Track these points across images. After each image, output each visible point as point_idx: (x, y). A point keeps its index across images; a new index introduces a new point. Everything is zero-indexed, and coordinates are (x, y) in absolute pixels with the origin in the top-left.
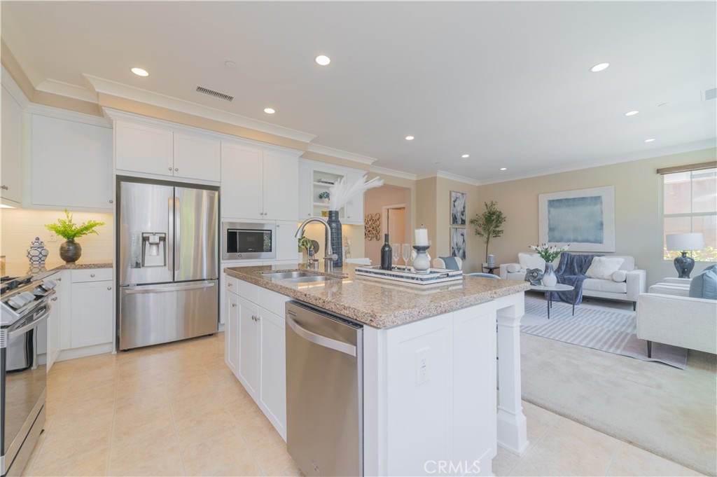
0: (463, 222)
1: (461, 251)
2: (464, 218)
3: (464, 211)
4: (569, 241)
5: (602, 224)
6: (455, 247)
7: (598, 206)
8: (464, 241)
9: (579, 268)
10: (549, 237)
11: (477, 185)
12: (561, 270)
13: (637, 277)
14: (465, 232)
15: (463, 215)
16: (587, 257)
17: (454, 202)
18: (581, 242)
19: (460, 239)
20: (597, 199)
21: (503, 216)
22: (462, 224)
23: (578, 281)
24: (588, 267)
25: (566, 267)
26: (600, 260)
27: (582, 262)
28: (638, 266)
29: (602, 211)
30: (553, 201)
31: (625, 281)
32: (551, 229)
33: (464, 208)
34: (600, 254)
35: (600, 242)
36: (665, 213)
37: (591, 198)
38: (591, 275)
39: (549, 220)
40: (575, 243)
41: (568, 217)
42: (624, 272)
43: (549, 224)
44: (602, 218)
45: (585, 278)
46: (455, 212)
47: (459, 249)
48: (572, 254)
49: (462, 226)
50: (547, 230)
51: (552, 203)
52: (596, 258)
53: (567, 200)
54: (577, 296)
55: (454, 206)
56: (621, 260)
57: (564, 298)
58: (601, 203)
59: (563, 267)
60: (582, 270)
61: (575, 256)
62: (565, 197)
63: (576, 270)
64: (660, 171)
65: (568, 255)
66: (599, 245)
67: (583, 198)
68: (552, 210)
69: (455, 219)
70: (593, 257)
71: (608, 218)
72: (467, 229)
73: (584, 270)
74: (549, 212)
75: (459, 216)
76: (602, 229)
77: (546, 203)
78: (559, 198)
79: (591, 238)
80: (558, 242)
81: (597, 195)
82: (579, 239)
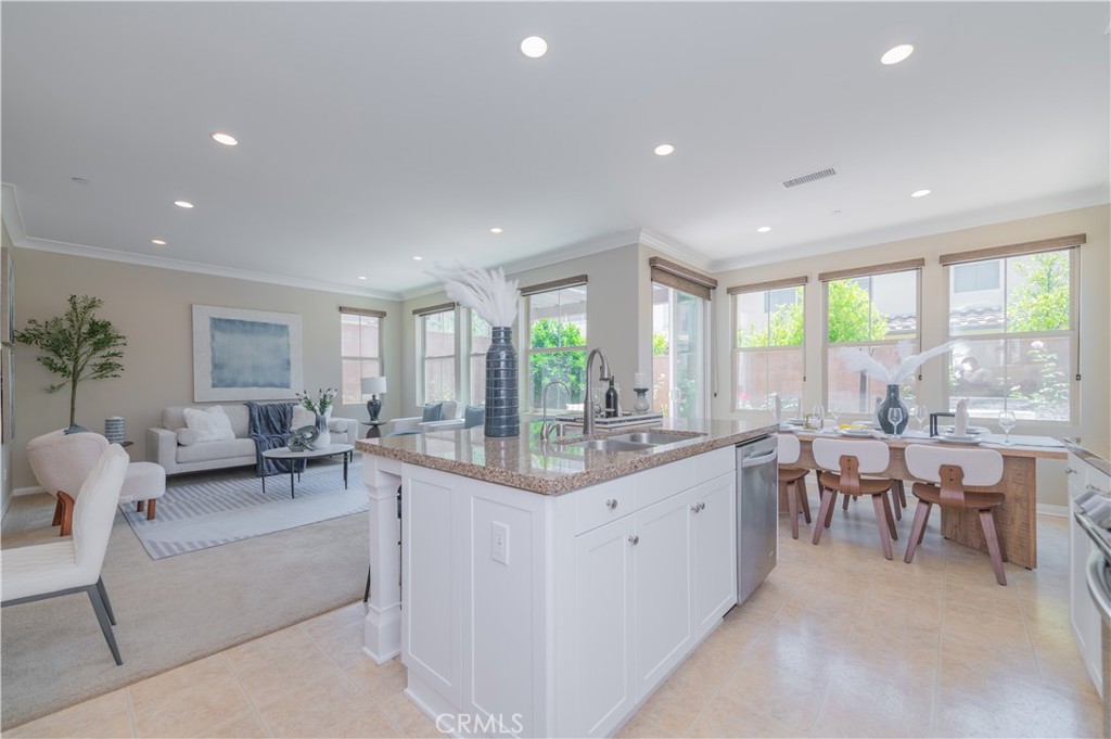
4: (245, 385)
5: (289, 363)
7: (284, 339)
10: (213, 379)
11: (16, 245)
18: (262, 386)
20: (282, 329)
24: (291, 420)
29: (289, 345)
30: (220, 320)
32: (217, 366)
35: (287, 386)
36: (342, 355)
37: (276, 325)
39: (212, 350)
41: (244, 349)
43: (213, 358)
44: (289, 354)
50: (209, 366)
51: (218, 324)
52: (293, 408)
58: (288, 334)
61: (266, 406)
62: (240, 318)
64: (342, 310)
65: (257, 405)
66: (284, 390)
68: (218, 335)
71: (296, 355)
73: (288, 426)
74: (213, 337)
76: (289, 369)
77: (208, 324)
78: (231, 318)
79: (277, 381)
80: (229, 386)
81: (282, 323)
82: (261, 382)
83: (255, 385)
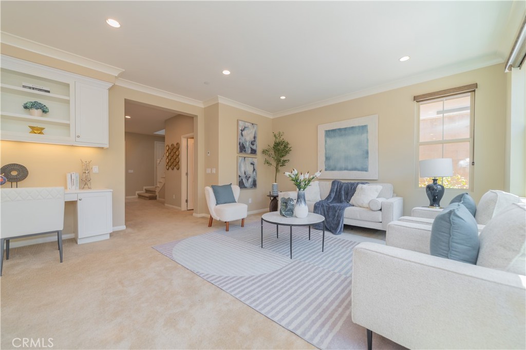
0: (254, 152)
1: (250, 180)
2: (254, 147)
3: (254, 141)
4: (341, 169)
5: (367, 153)
6: (243, 175)
7: (364, 135)
8: (254, 170)
9: (346, 196)
10: (326, 166)
11: (271, 117)
12: (330, 198)
13: (391, 206)
14: (255, 161)
15: (253, 145)
16: (352, 184)
17: (242, 131)
19: (249, 169)
20: (364, 128)
21: (289, 146)
22: (251, 153)
23: (340, 210)
24: (353, 194)
25: (336, 195)
26: (362, 189)
27: (348, 189)
28: (396, 194)
29: (368, 140)
30: (329, 131)
31: (381, 210)
32: (327, 158)
33: (255, 138)
34: (364, 182)
35: (366, 170)
36: (420, 141)
37: (359, 127)
38: (354, 204)
39: (326, 149)
40: (346, 171)
41: (342, 145)
42: (381, 200)
43: (326, 154)
44: (367, 146)
45: (346, 206)
46: (242, 141)
47: (248, 178)
48: (343, 181)
49: (252, 156)
50: (324, 159)
51: (330, 133)
52: (360, 186)
53: (340, 129)
54: (338, 225)
55: (242, 135)
56: (379, 187)
57: (328, 227)
58: (367, 131)
59: (333, 195)
60: (347, 197)
61: (344, 183)
62: (338, 127)
63: (343, 198)
64: (418, 99)
65: (338, 182)
66: (365, 172)
67: (353, 128)
68: (328, 139)
69: (242, 148)
70: (358, 184)
71: (373, 147)
72: (259, 159)
73: (349, 198)
74: (326, 141)
75: (248, 145)
76: (367, 157)
77: (324, 134)
78: (334, 129)
79: (359, 167)
80: (332, 170)
81: (363, 125)
82: (350, 167)
83: (346, 169)
